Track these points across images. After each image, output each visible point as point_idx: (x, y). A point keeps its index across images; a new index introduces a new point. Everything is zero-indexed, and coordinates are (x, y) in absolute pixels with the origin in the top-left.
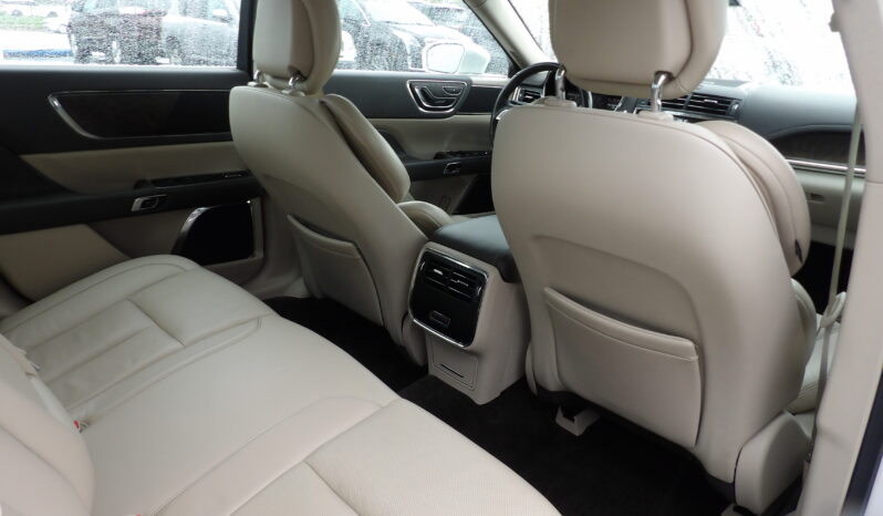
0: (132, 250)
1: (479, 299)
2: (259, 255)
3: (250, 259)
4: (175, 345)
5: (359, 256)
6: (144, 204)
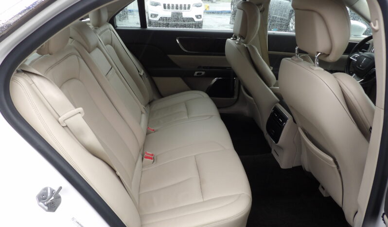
0: (192, 88)
1: (283, 127)
2: (235, 97)
3: (232, 98)
4: (187, 117)
5: (255, 103)
6: (198, 74)
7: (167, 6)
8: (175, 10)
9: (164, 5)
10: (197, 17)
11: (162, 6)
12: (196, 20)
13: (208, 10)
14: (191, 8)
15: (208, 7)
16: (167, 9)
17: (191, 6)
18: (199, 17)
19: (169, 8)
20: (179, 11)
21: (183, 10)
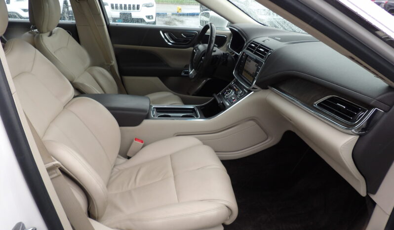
7: (114, 6)
8: (123, 11)
9: (112, 5)
10: (148, 17)
11: (110, 6)
12: (147, 20)
13: (180, 12)
14: (140, 9)
15: (180, 9)
16: (115, 10)
17: (140, 7)
18: (151, 17)
19: (117, 8)
20: (127, 11)
21: (132, 10)
